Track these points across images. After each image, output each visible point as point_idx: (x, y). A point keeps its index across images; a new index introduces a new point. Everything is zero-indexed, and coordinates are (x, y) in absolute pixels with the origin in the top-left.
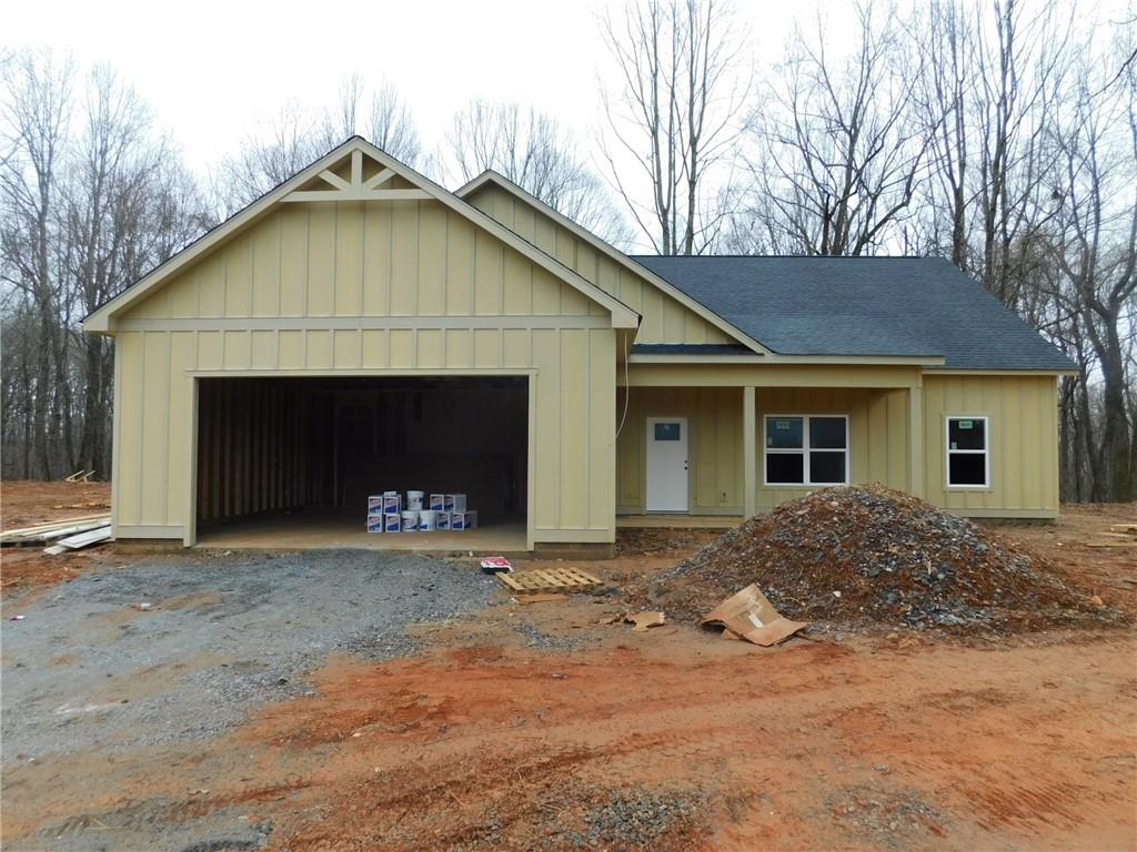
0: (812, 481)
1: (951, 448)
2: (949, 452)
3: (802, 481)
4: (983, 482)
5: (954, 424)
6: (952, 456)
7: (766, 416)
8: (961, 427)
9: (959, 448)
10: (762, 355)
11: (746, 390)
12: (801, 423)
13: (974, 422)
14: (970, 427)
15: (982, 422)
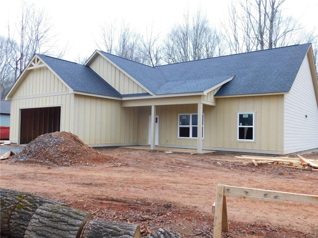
0: (193, 137)
1: (239, 125)
2: (238, 126)
3: (189, 137)
4: (252, 139)
5: (241, 116)
6: (240, 128)
7: (179, 114)
8: (244, 117)
9: (243, 125)
10: (152, 95)
11: (152, 106)
12: (190, 116)
13: (249, 115)
14: (248, 117)
15: (252, 115)
